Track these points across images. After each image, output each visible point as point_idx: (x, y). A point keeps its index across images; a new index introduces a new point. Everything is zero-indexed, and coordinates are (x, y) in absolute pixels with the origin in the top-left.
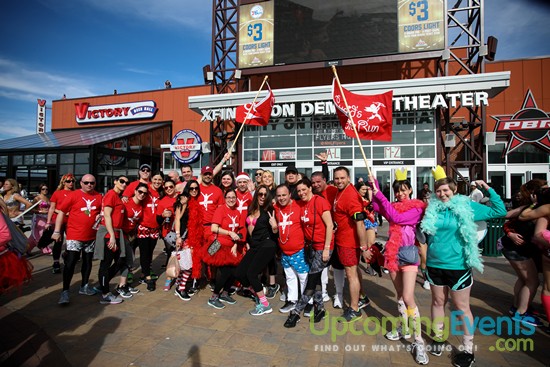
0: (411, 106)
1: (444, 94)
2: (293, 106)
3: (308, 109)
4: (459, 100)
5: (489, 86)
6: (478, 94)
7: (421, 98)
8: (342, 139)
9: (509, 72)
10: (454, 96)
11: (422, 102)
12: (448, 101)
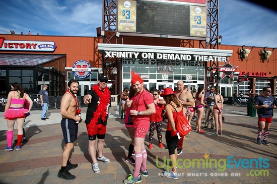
0: (201, 59)
1: (212, 56)
2: (153, 54)
3: (160, 56)
4: (217, 59)
5: (226, 55)
6: (223, 57)
7: (205, 57)
8: (169, 71)
9: (232, 51)
10: (216, 57)
11: (205, 58)
12: (214, 58)
